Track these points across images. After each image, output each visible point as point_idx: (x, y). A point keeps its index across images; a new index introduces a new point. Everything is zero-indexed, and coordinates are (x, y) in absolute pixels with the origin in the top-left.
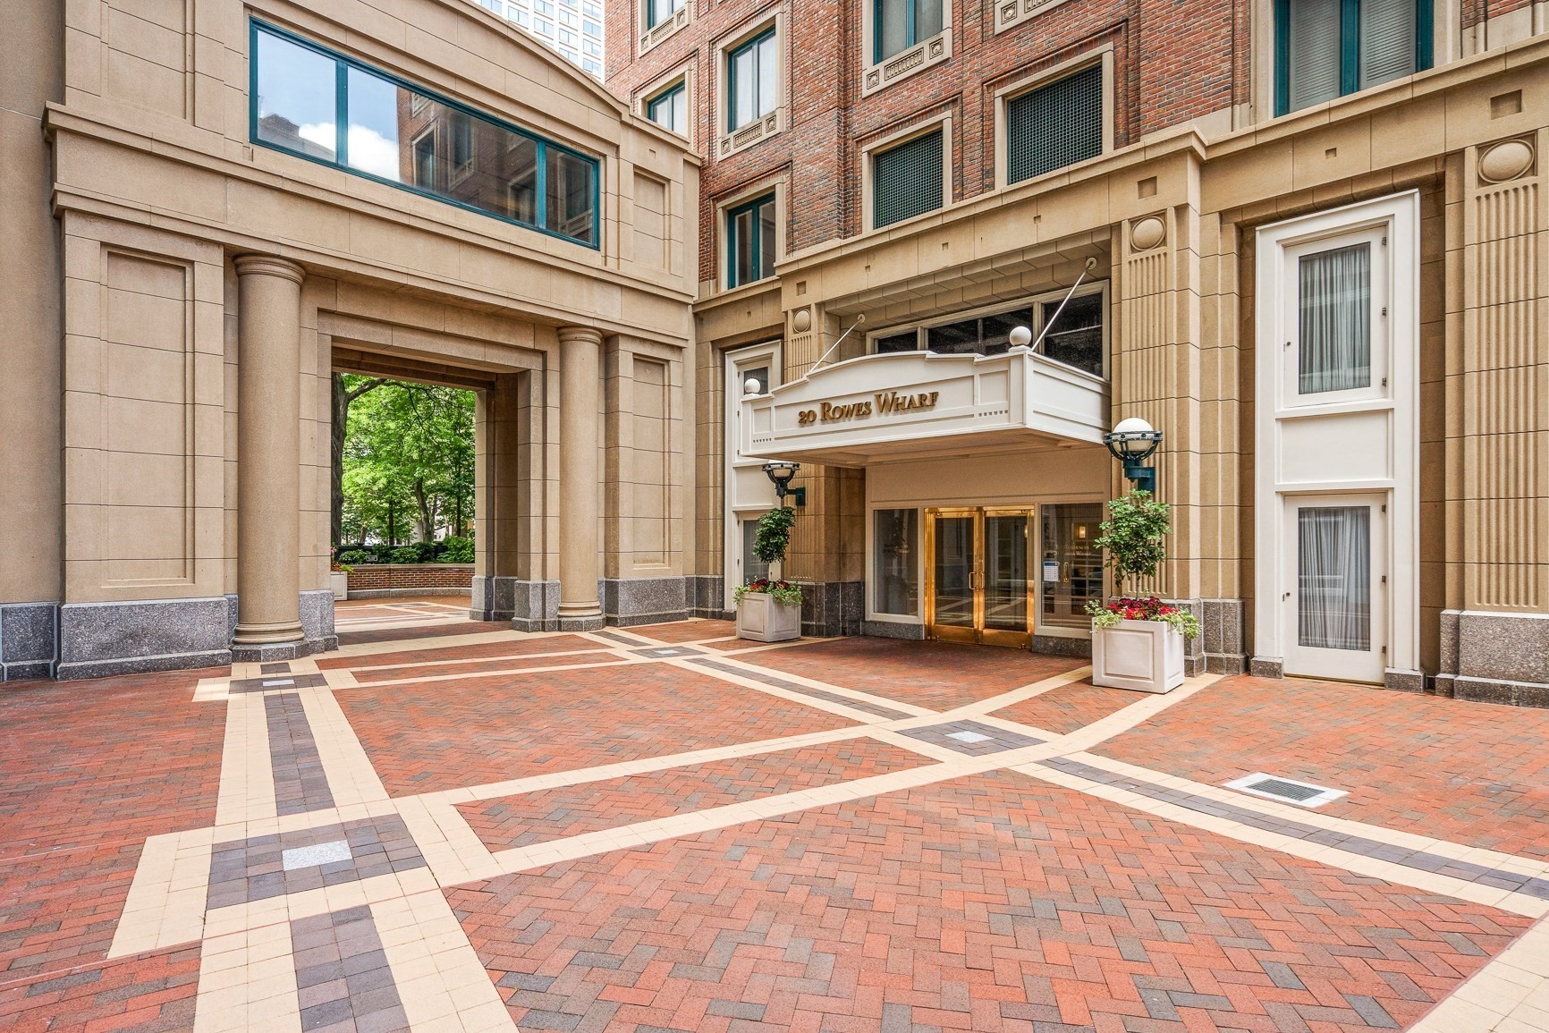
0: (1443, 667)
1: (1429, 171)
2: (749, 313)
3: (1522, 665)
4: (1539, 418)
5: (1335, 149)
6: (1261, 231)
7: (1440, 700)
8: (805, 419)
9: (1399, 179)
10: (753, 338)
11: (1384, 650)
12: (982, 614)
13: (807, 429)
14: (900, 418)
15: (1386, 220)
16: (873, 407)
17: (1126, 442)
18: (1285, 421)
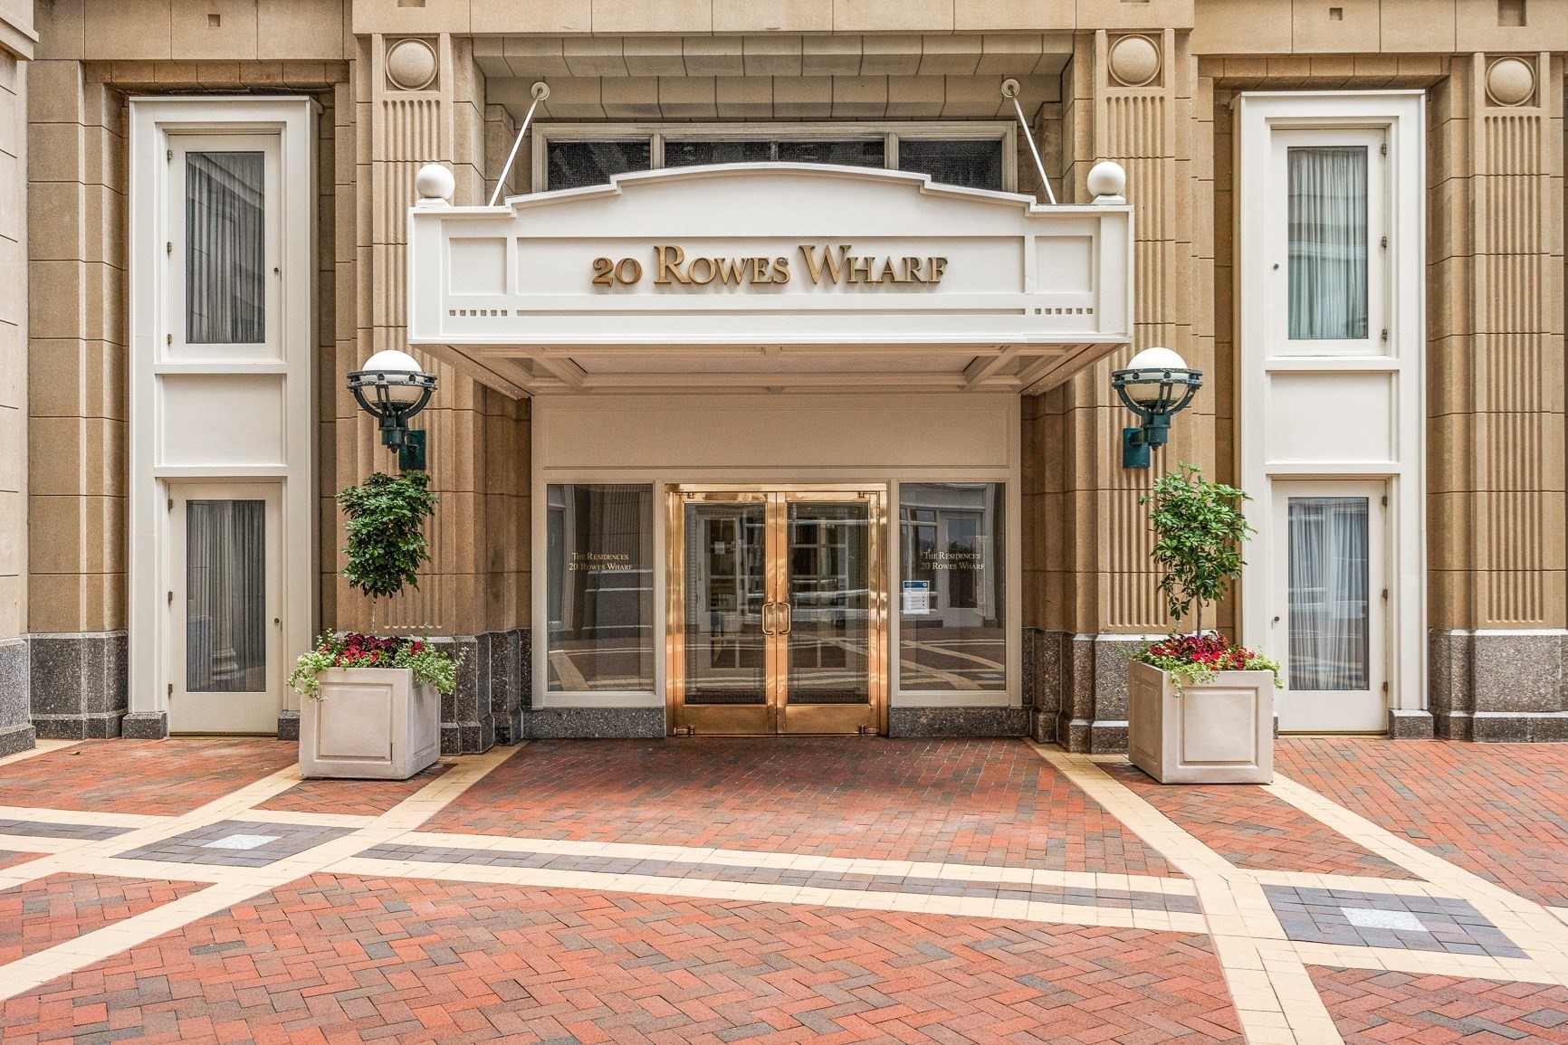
0: (1455, 703)
1: (1433, 71)
2: (215, 18)
3: (1533, 692)
4: (1543, 397)
5: (1340, 10)
6: (1247, 97)
7: (1455, 746)
8: (605, 276)
9: (1406, 72)
10: (222, 79)
11: (1386, 687)
12: (783, 678)
13: (613, 300)
14: (859, 298)
15: (1389, 122)
16: (794, 270)
17: (1170, 385)
18: (1276, 375)
